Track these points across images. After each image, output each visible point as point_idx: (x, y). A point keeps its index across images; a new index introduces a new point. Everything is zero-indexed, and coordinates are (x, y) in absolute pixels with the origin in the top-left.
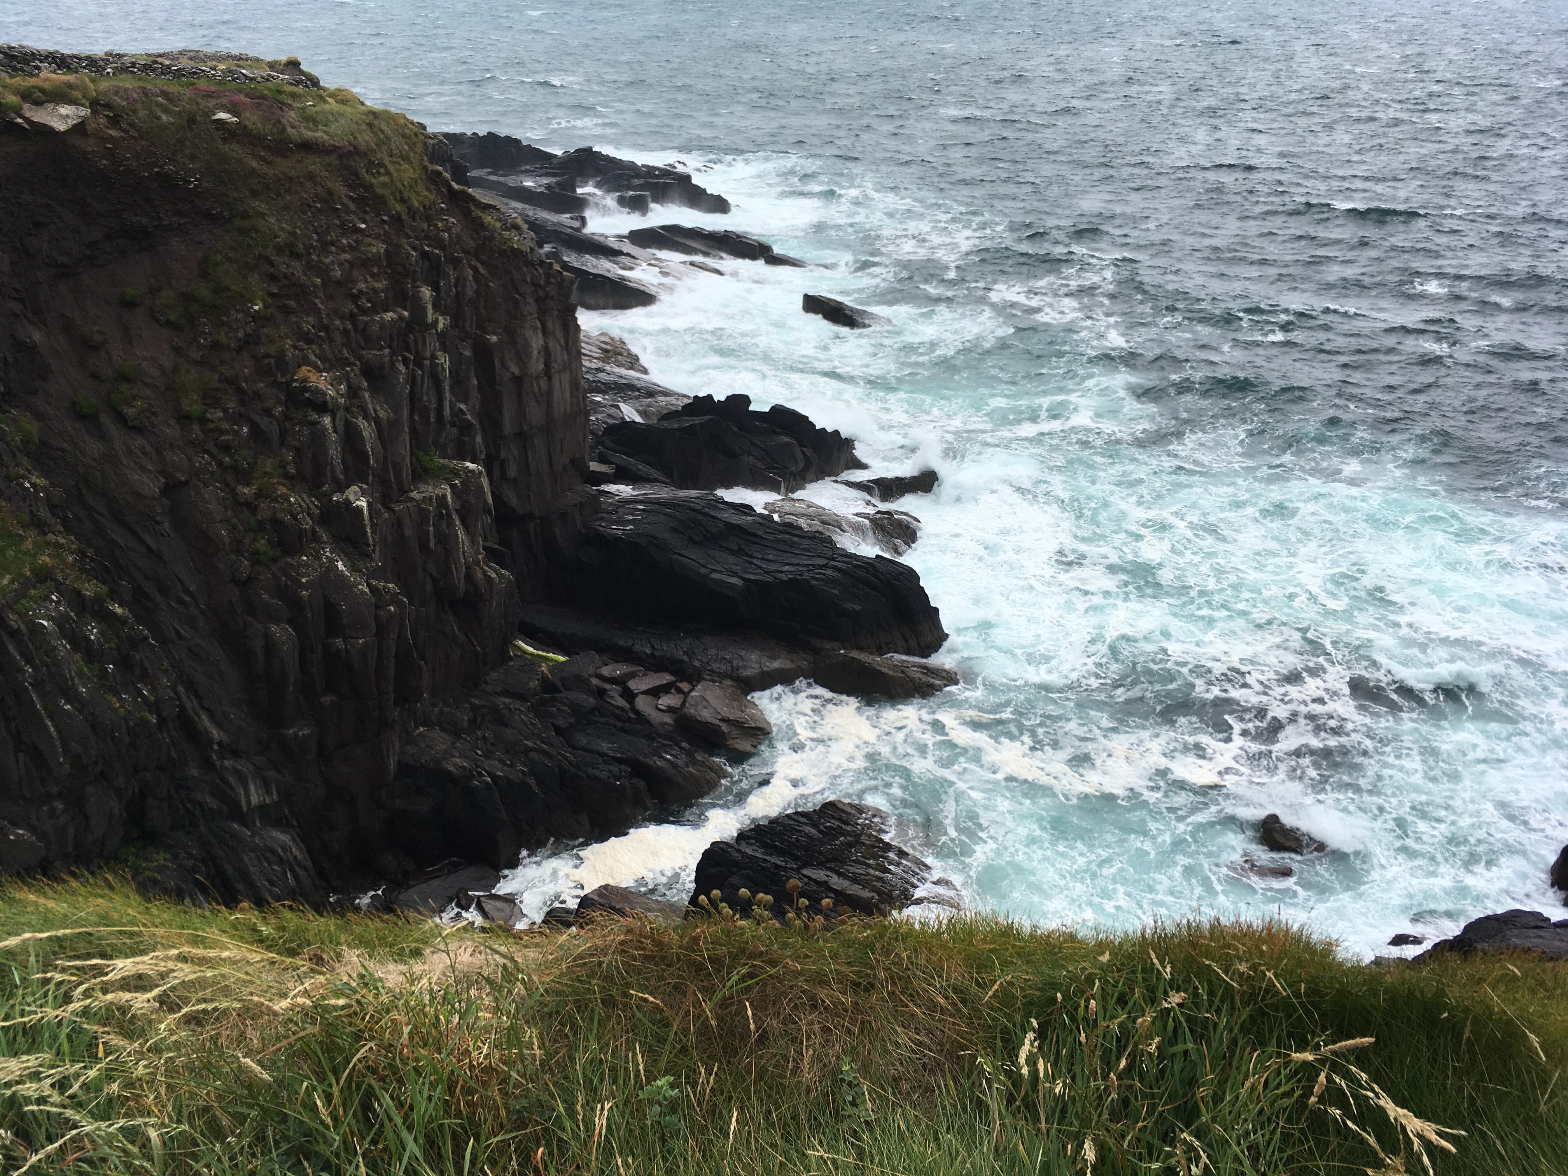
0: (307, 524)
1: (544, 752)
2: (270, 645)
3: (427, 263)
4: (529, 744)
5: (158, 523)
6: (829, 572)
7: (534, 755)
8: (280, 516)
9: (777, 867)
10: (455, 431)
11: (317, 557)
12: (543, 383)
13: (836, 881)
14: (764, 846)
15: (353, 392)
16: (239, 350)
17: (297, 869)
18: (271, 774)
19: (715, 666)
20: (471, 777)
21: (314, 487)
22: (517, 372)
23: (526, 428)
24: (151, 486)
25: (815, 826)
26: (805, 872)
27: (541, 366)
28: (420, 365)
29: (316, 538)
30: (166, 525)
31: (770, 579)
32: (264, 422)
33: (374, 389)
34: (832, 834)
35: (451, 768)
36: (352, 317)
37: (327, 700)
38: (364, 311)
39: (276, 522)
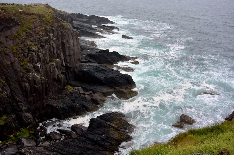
0: (31, 68)
1: (69, 103)
2: (25, 86)
3: (52, 30)
4: (67, 102)
5: (10, 68)
6: (117, 76)
7: (67, 104)
8: (27, 67)
9: (102, 122)
10: (57, 55)
11: (32, 73)
12: (73, 48)
13: (112, 124)
14: (101, 118)
15: (39, 49)
16: (22, 43)
17: (31, 119)
18: (26, 105)
19: (99, 91)
20: (57, 107)
21: (32, 63)
22: (68, 46)
23: (70, 54)
24: (9, 63)
25: (110, 116)
26: (106, 123)
27: (73, 45)
28: (50, 45)
29: (32, 70)
30: (11, 69)
31: (108, 77)
32: (25, 54)
33: (42, 49)
34: (112, 117)
35: (54, 105)
36: (39, 38)
37: (34, 94)
38: (41, 37)
39: (26, 68)
